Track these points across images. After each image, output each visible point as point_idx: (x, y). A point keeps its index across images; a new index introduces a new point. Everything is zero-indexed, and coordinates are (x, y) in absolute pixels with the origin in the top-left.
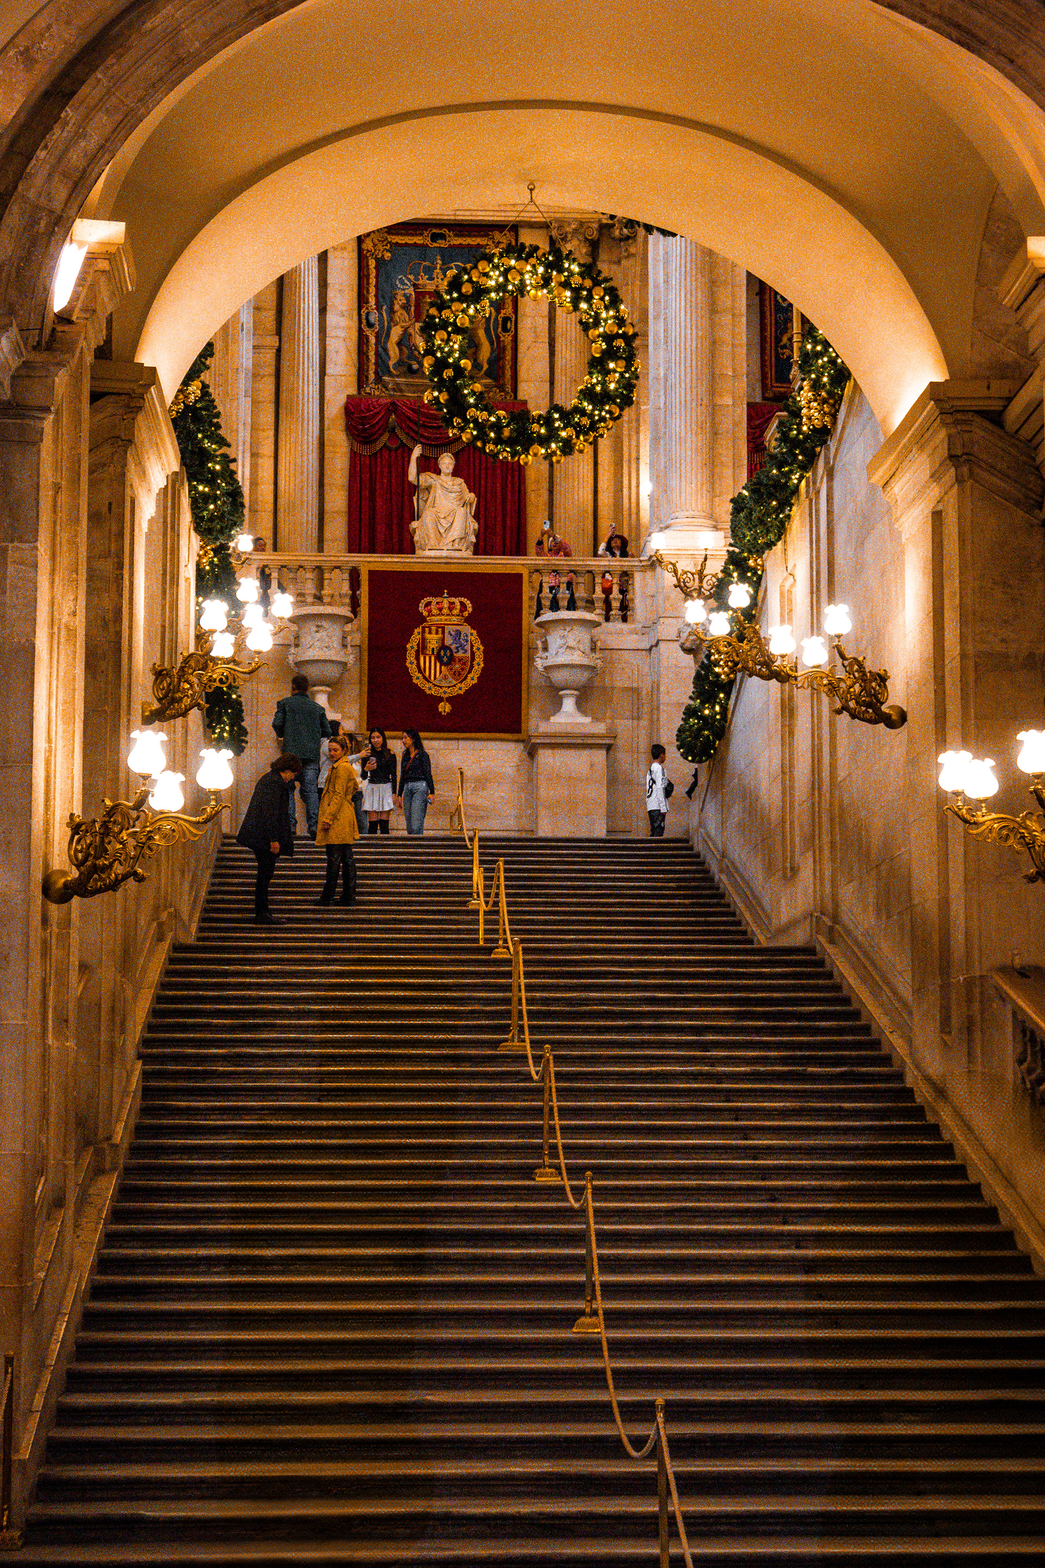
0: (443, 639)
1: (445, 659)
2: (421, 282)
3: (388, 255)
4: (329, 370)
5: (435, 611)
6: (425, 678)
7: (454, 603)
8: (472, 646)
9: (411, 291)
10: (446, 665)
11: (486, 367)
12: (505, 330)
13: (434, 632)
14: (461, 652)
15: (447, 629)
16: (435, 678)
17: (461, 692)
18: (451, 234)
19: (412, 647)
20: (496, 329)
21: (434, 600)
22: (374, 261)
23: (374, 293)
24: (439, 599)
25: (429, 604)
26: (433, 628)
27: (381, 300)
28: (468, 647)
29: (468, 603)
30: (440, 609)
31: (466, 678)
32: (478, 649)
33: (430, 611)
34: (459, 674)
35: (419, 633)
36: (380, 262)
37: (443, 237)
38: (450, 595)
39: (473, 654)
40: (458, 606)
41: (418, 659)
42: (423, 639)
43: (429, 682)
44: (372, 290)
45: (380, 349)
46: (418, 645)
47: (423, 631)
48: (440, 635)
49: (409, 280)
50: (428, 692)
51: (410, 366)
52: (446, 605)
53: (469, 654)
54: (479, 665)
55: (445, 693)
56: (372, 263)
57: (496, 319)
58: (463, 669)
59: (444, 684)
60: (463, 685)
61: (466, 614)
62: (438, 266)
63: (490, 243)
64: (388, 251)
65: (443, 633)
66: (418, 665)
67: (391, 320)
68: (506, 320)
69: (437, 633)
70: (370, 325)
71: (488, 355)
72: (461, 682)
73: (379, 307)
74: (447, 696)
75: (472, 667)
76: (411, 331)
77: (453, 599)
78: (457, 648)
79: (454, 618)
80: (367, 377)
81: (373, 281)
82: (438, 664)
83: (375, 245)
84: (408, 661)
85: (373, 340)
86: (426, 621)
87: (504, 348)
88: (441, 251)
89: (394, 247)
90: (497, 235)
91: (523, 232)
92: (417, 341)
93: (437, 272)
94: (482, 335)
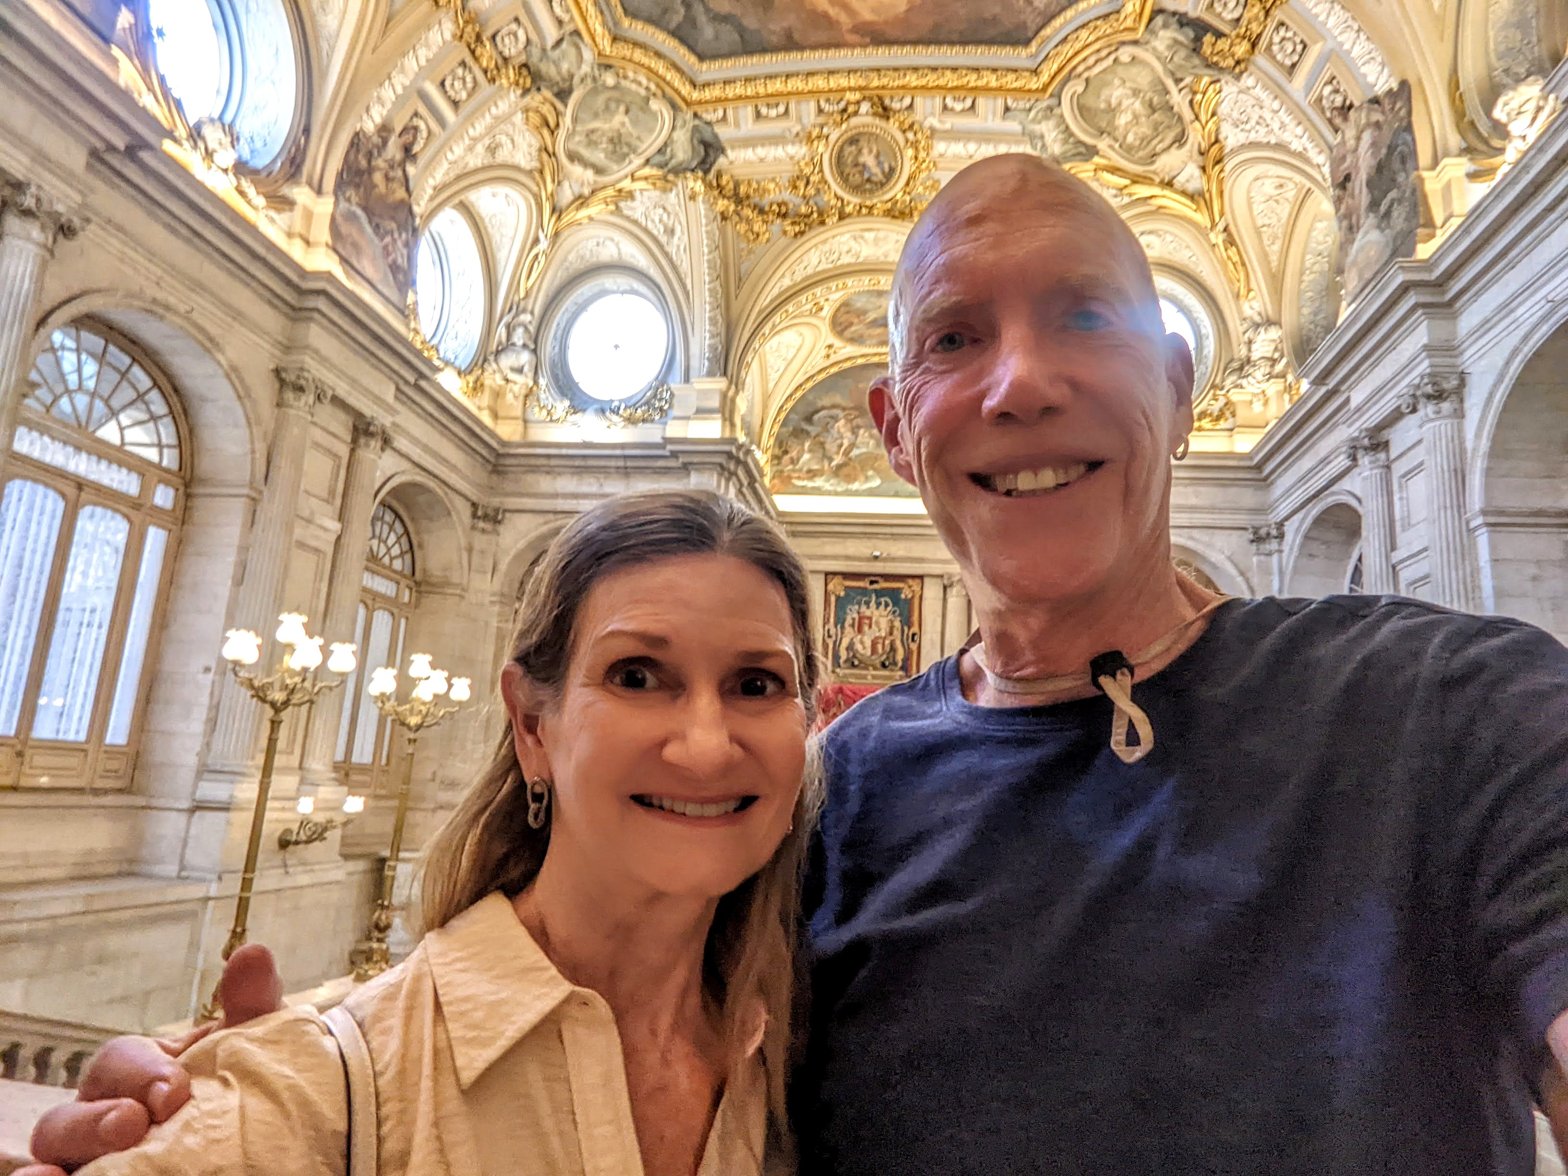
2: (862, 610)
3: (842, 593)
9: (856, 616)
12: (913, 640)
18: (882, 581)
20: (907, 640)
22: (834, 597)
23: (833, 616)
27: (837, 620)
37: (877, 582)
44: (832, 614)
45: (835, 651)
49: (854, 608)
51: (852, 662)
57: (908, 634)
62: (873, 600)
63: (906, 586)
64: (842, 590)
67: (843, 633)
68: (913, 635)
71: (902, 657)
73: (835, 625)
76: (855, 640)
81: (833, 609)
83: (835, 587)
87: (912, 653)
88: (876, 591)
89: (847, 588)
90: (910, 582)
91: (926, 580)
92: (859, 647)
93: (873, 604)
94: (898, 644)
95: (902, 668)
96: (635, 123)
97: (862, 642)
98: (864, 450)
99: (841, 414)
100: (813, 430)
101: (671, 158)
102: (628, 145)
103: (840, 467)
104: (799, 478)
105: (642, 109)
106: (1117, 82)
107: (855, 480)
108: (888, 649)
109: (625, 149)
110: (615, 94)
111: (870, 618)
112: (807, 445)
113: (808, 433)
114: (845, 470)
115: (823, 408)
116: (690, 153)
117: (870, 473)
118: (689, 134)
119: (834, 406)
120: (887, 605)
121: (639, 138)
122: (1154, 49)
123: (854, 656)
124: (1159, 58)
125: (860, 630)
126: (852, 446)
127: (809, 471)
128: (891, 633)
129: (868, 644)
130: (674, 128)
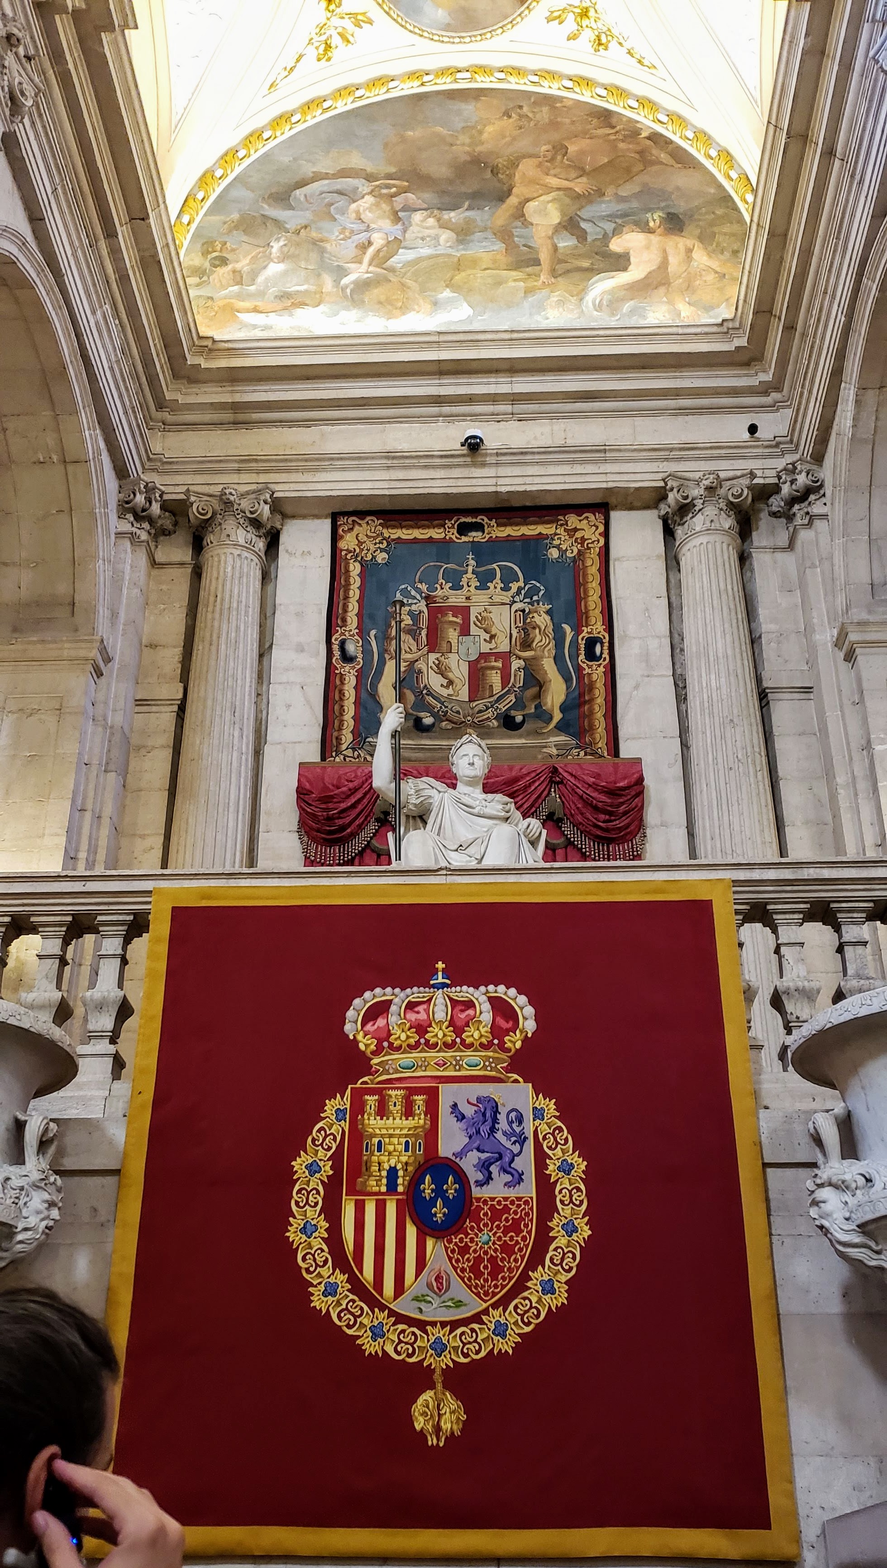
0: (431, 1135)
1: (439, 1211)
2: (439, 592)
3: (382, 557)
4: (273, 734)
5: (400, 1036)
6: (357, 1287)
7: (470, 1004)
8: (541, 1158)
9: (422, 606)
10: (441, 1231)
11: (557, 716)
12: (591, 656)
13: (396, 1109)
14: (500, 1179)
15: (447, 1094)
16: (399, 1288)
17: (506, 1345)
18: (493, 523)
19: (313, 1169)
20: (574, 656)
21: (399, 997)
22: (358, 566)
23: (356, 611)
24: (415, 993)
25: (380, 1009)
26: (396, 1095)
27: (366, 620)
28: (526, 1162)
29: (520, 1002)
30: (421, 1029)
31: (520, 1286)
32: (566, 1168)
33: (383, 1039)
34: (496, 1271)
35: (340, 1114)
36: (368, 568)
37: (479, 527)
38: (456, 978)
39: (545, 1186)
40: (486, 1015)
41: (332, 1212)
42: (357, 1135)
43: (374, 1303)
44: (353, 607)
45: (364, 695)
46: (337, 1159)
47: (358, 1107)
48: (420, 1120)
49: (417, 590)
50: (371, 1347)
51: (418, 722)
52: (440, 1009)
53: (529, 1189)
54: (570, 1229)
55: (439, 1348)
56: (355, 569)
57: (574, 643)
58: (507, 1249)
59: (434, 1311)
60: (511, 1316)
61: (515, 1042)
62: (470, 569)
63: (561, 531)
64: (382, 550)
65: (432, 1109)
66: (334, 1239)
67: (383, 652)
68: (591, 643)
69: (408, 1113)
70: (347, 658)
71: (563, 697)
72: (503, 1303)
73: (362, 631)
74: (445, 1361)
75: (544, 1240)
76: (421, 665)
77: (465, 992)
78: (485, 1166)
79: (471, 1057)
80: (338, 739)
81: (354, 593)
82: (411, 1232)
83: (360, 543)
84: (296, 1223)
85: (351, 681)
86: (367, 1070)
87: (591, 687)
88: (475, 547)
89: (393, 544)
90: (573, 520)
91: (616, 516)
92: (435, 682)
93: (469, 577)
94: (549, 666)
95: (562, 727)
97: (441, 670)
98: (426, 251)
99: (364, 187)
100: (291, 218)
103: (363, 286)
104: (256, 310)
107: (404, 309)
108: (518, 679)
111: (464, 612)
112: (276, 246)
113: (279, 224)
114: (377, 292)
115: (317, 177)
117: (447, 293)
119: (344, 173)
120: (508, 578)
123: (421, 704)
125: (434, 643)
126: (395, 244)
127: (284, 296)
128: (526, 644)
129: (460, 671)
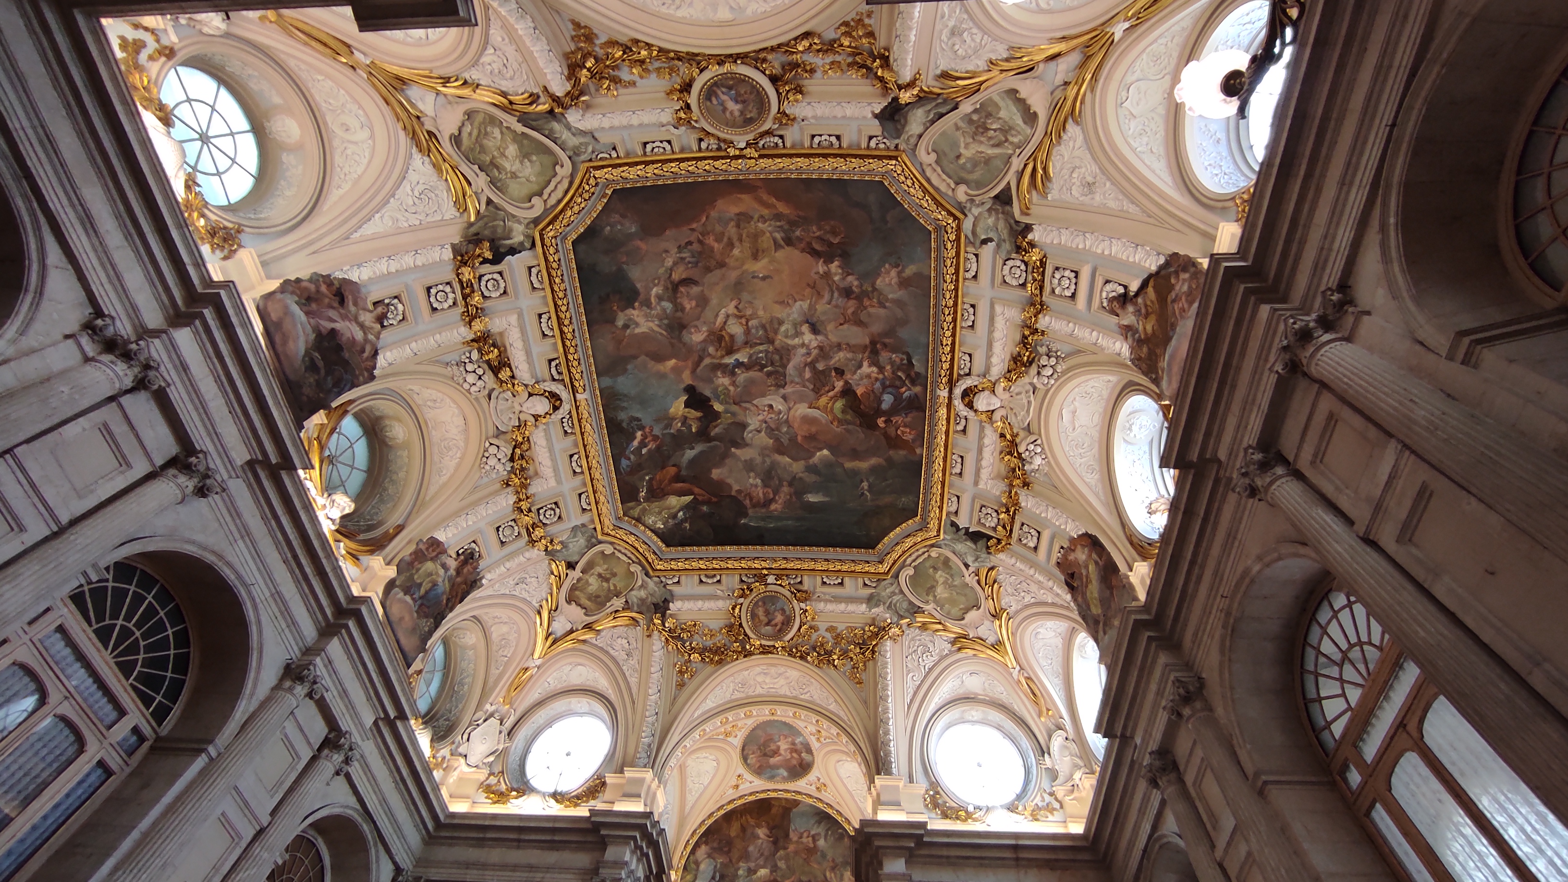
96: (955, 145)
101: (930, 111)
102: (971, 122)
105: (945, 154)
106: (533, 179)
109: (975, 117)
110: (964, 175)
116: (910, 114)
118: (907, 129)
121: (958, 128)
122: (520, 223)
124: (514, 216)
130: (920, 136)
